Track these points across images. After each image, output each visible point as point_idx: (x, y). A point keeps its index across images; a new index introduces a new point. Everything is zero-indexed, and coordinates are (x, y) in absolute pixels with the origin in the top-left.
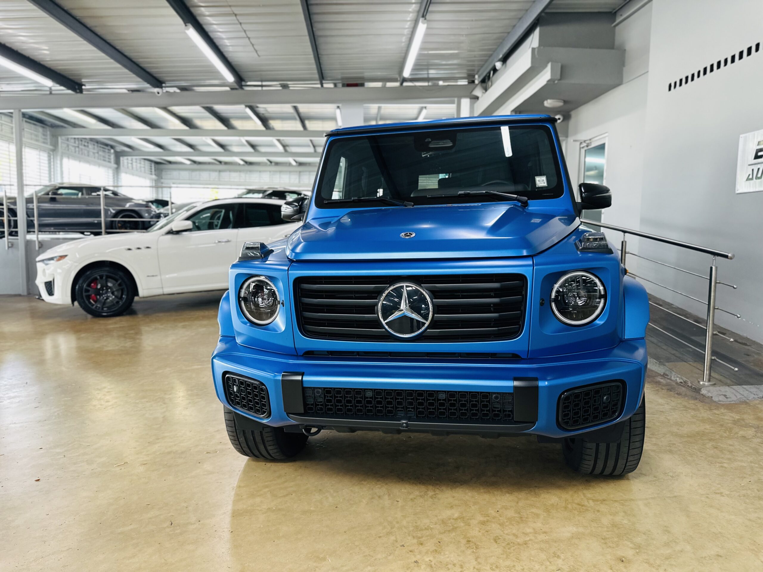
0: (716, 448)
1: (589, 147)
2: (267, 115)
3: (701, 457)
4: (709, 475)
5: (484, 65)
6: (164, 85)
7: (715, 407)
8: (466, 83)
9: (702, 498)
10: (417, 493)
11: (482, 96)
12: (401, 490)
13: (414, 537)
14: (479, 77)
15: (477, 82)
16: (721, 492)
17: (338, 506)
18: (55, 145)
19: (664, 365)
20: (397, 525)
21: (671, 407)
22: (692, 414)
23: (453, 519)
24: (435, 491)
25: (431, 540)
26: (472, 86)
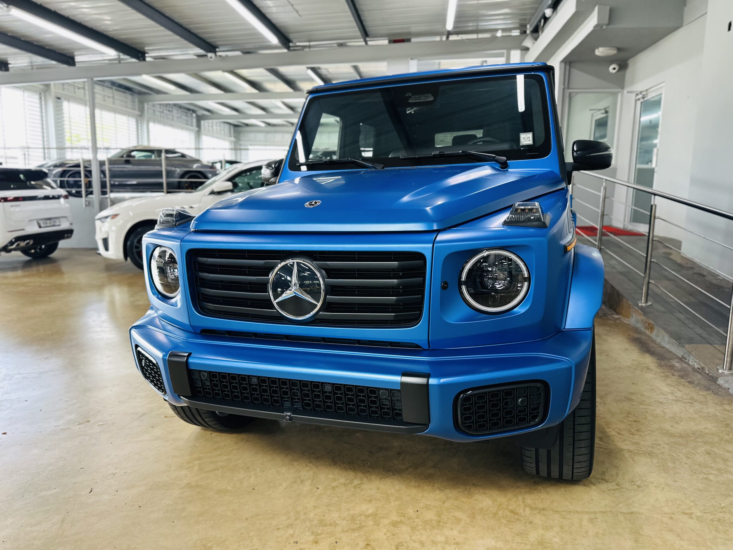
0: (709, 453)
1: (646, 99)
2: (329, 76)
3: (686, 463)
4: (686, 488)
5: (534, 13)
6: (217, 50)
7: (728, 402)
8: (518, 34)
9: (664, 518)
10: (342, 480)
11: (533, 46)
12: (328, 475)
13: (313, 533)
14: (530, 26)
15: (528, 32)
16: (691, 512)
17: (255, 488)
18: (142, 110)
19: (683, 347)
20: (302, 517)
21: (674, 398)
22: (697, 408)
23: (365, 515)
24: (362, 480)
25: (329, 539)
26: (524, 35)
